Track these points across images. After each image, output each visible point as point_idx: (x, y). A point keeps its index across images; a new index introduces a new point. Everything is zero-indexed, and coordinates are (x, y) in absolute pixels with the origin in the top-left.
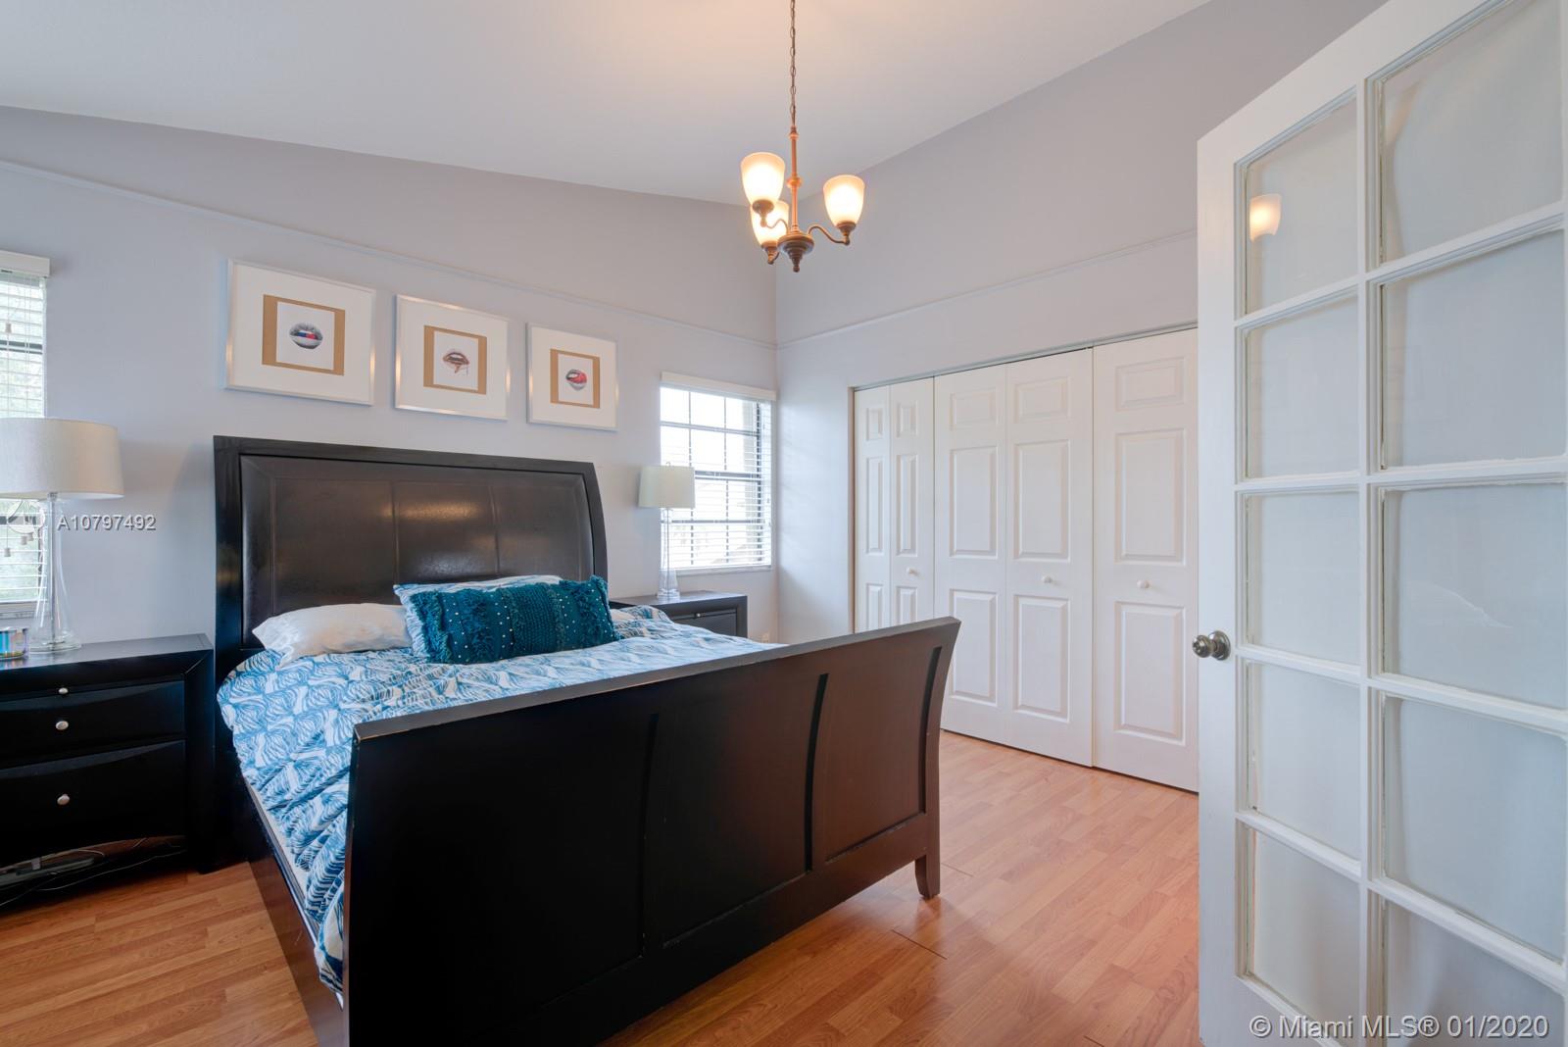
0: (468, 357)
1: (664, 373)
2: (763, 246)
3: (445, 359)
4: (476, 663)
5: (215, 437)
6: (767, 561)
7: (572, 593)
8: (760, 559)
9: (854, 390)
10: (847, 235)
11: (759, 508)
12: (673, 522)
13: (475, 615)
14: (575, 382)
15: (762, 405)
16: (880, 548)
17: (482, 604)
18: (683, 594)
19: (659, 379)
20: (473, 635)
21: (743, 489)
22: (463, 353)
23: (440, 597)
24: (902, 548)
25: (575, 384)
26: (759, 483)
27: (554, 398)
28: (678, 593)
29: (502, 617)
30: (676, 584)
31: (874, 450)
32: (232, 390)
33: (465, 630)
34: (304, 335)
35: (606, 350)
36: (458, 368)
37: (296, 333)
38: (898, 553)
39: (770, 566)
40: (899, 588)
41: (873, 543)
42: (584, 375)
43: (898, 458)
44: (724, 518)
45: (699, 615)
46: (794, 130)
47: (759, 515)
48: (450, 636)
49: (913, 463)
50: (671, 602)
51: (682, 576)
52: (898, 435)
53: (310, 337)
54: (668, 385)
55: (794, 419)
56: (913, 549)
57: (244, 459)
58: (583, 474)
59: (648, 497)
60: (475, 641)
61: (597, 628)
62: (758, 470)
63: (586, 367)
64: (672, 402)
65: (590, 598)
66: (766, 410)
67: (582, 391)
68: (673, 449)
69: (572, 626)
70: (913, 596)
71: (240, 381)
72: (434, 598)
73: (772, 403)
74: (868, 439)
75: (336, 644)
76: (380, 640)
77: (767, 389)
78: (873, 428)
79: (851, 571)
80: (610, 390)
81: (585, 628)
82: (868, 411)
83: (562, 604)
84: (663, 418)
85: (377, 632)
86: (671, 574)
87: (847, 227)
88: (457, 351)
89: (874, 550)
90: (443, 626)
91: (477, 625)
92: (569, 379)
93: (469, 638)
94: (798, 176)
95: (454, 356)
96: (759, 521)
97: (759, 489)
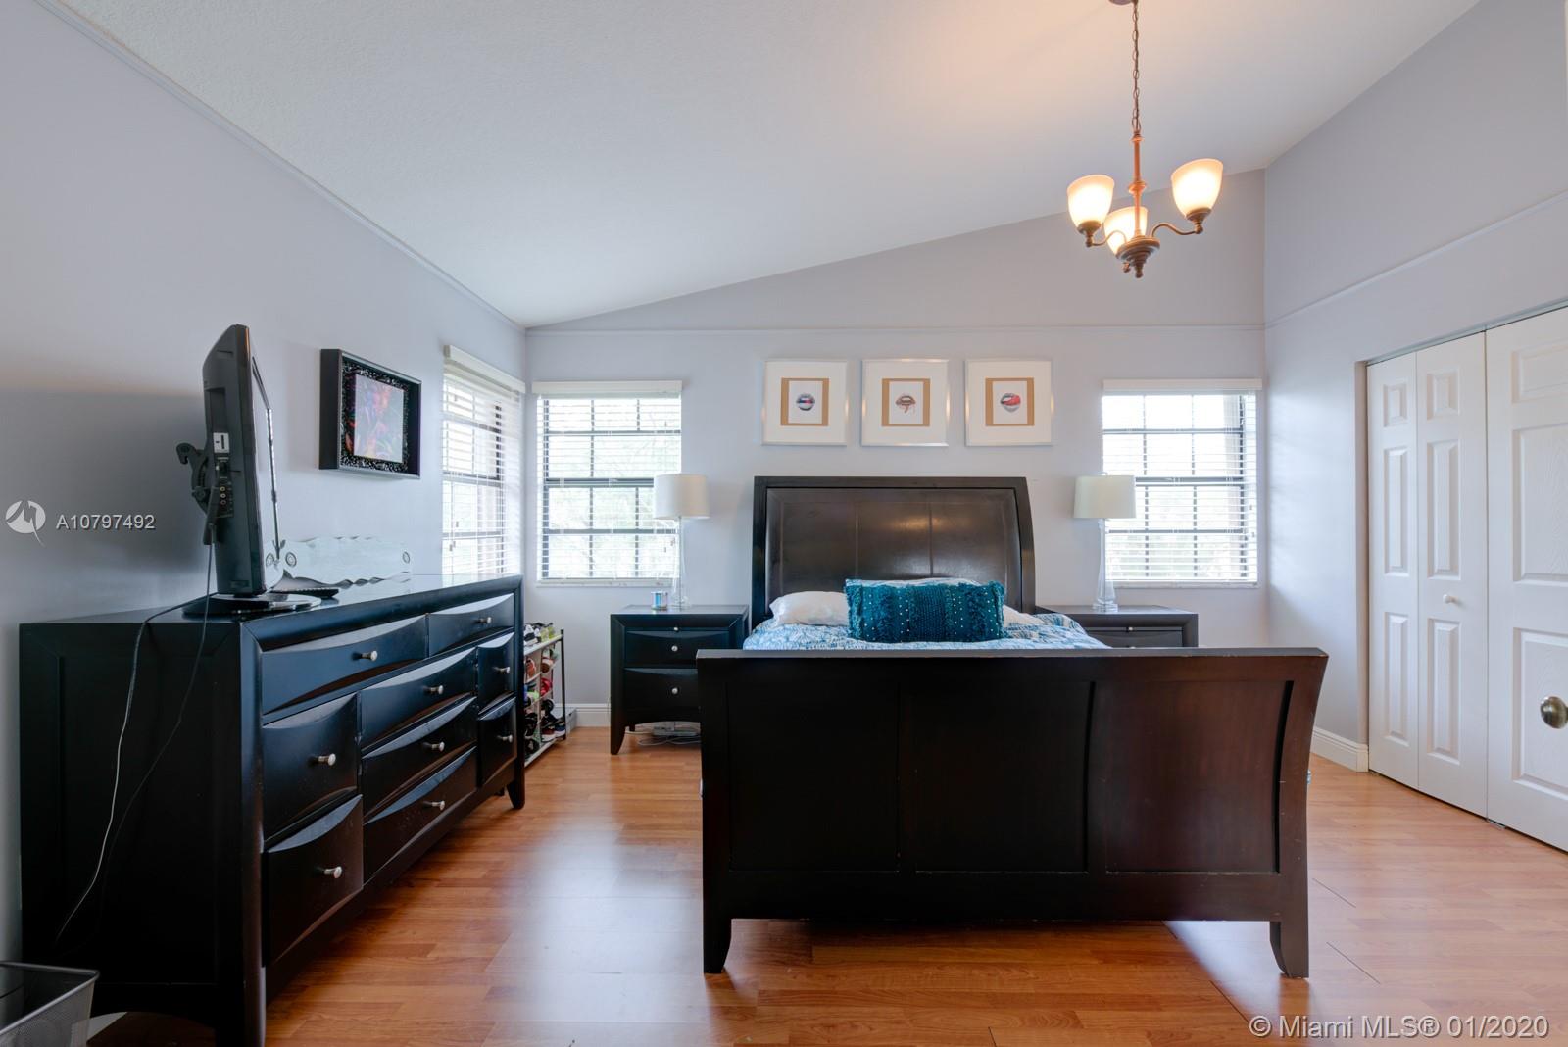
0: (915, 399)
1: (1105, 382)
2: (1117, 256)
3: (897, 403)
4: (880, 642)
5: (756, 478)
6: (1253, 577)
7: (966, 595)
8: (1244, 575)
9: (1365, 365)
10: (1199, 223)
11: (1242, 516)
12: (1111, 532)
13: (882, 605)
14: (1011, 404)
15: (1245, 397)
16: (1403, 567)
17: (890, 598)
18: (1121, 607)
19: (1101, 389)
20: (878, 621)
21: (1225, 495)
22: (911, 395)
23: (862, 589)
24: (1436, 567)
25: (1009, 407)
26: (1242, 487)
27: (989, 422)
28: (1116, 606)
29: (903, 609)
30: (1114, 596)
31: (1395, 440)
32: (765, 445)
33: (874, 617)
34: (804, 402)
35: (1040, 372)
36: (907, 409)
37: (800, 401)
38: (1431, 573)
39: (1255, 584)
40: (1431, 621)
41: (1395, 559)
42: (1018, 397)
43: (1430, 447)
44: (1191, 528)
45: (1131, 629)
46: (1137, 134)
47: (1242, 524)
48: (863, 619)
49: (1453, 455)
50: (1107, 613)
51: (1121, 588)
52: (1430, 415)
53: (808, 402)
54: (1109, 393)
55: (1289, 410)
56: (1453, 569)
57: (769, 491)
58: (1014, 489)
59: (1083, 510)
60: (879, 625)
61: (983, 626)
62: (1241, 472)
63: (1020, 390)
64: (1117, 409)
65: (980, 600)
66: (1250, 402)
67: (1016, 412)
68: (1118, 458)
69: (961, 622)
70: (1454, 635)
71: (769, 439)
72: (858, 590)
73: (1258, 394)
74: (1386, 424)
75: (804, 618)
76: (831, 618)
77: (1253, 378)
78: (1394, 410)
79: (1364, 595)
80: (1045, 404)
81: (972, 624)
82: (1385, 388)
83: (953, 603)
84: (1105, 427)
85: (829, 612)
86: (1108, 586)
87: (1198, 216)
88: (907, 394)
89: (1396, 569)
90: (860, 612)
91: (882, 613)
92: (1003, 402)
93: (876, 622)
94: (1142, 180)
95: (904, 399)
96: (1240, 531)
97: (1242, 494)
